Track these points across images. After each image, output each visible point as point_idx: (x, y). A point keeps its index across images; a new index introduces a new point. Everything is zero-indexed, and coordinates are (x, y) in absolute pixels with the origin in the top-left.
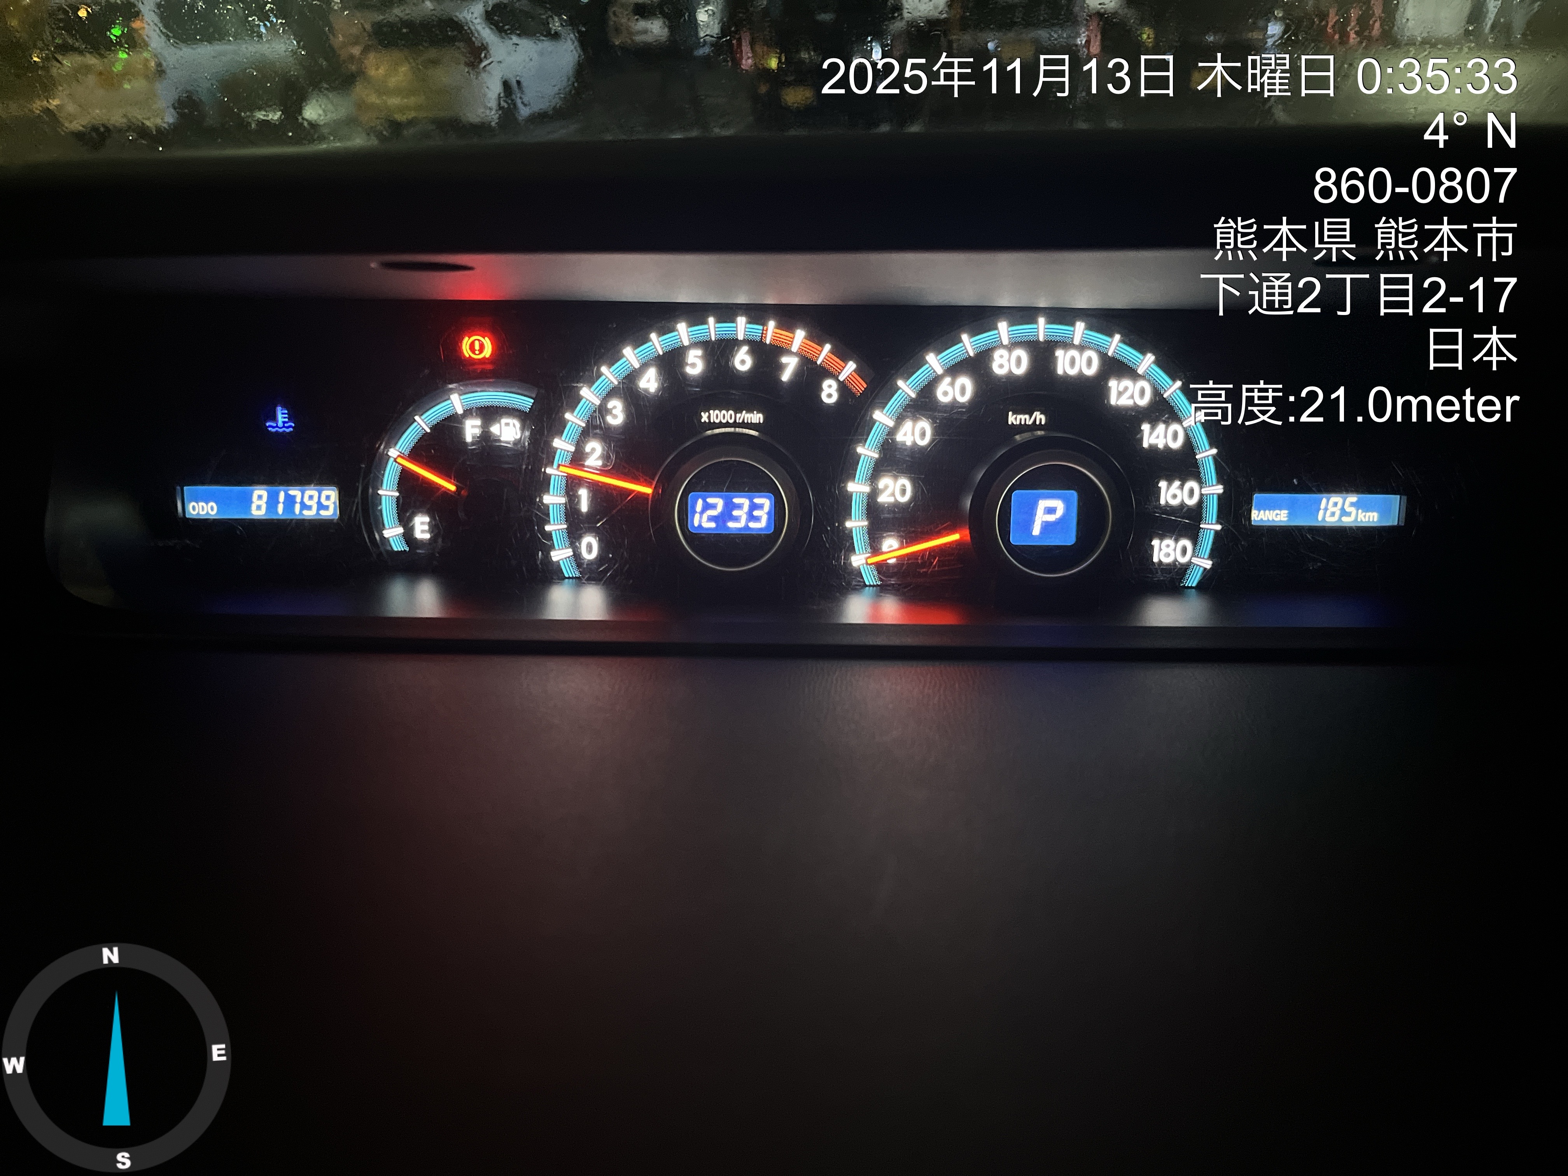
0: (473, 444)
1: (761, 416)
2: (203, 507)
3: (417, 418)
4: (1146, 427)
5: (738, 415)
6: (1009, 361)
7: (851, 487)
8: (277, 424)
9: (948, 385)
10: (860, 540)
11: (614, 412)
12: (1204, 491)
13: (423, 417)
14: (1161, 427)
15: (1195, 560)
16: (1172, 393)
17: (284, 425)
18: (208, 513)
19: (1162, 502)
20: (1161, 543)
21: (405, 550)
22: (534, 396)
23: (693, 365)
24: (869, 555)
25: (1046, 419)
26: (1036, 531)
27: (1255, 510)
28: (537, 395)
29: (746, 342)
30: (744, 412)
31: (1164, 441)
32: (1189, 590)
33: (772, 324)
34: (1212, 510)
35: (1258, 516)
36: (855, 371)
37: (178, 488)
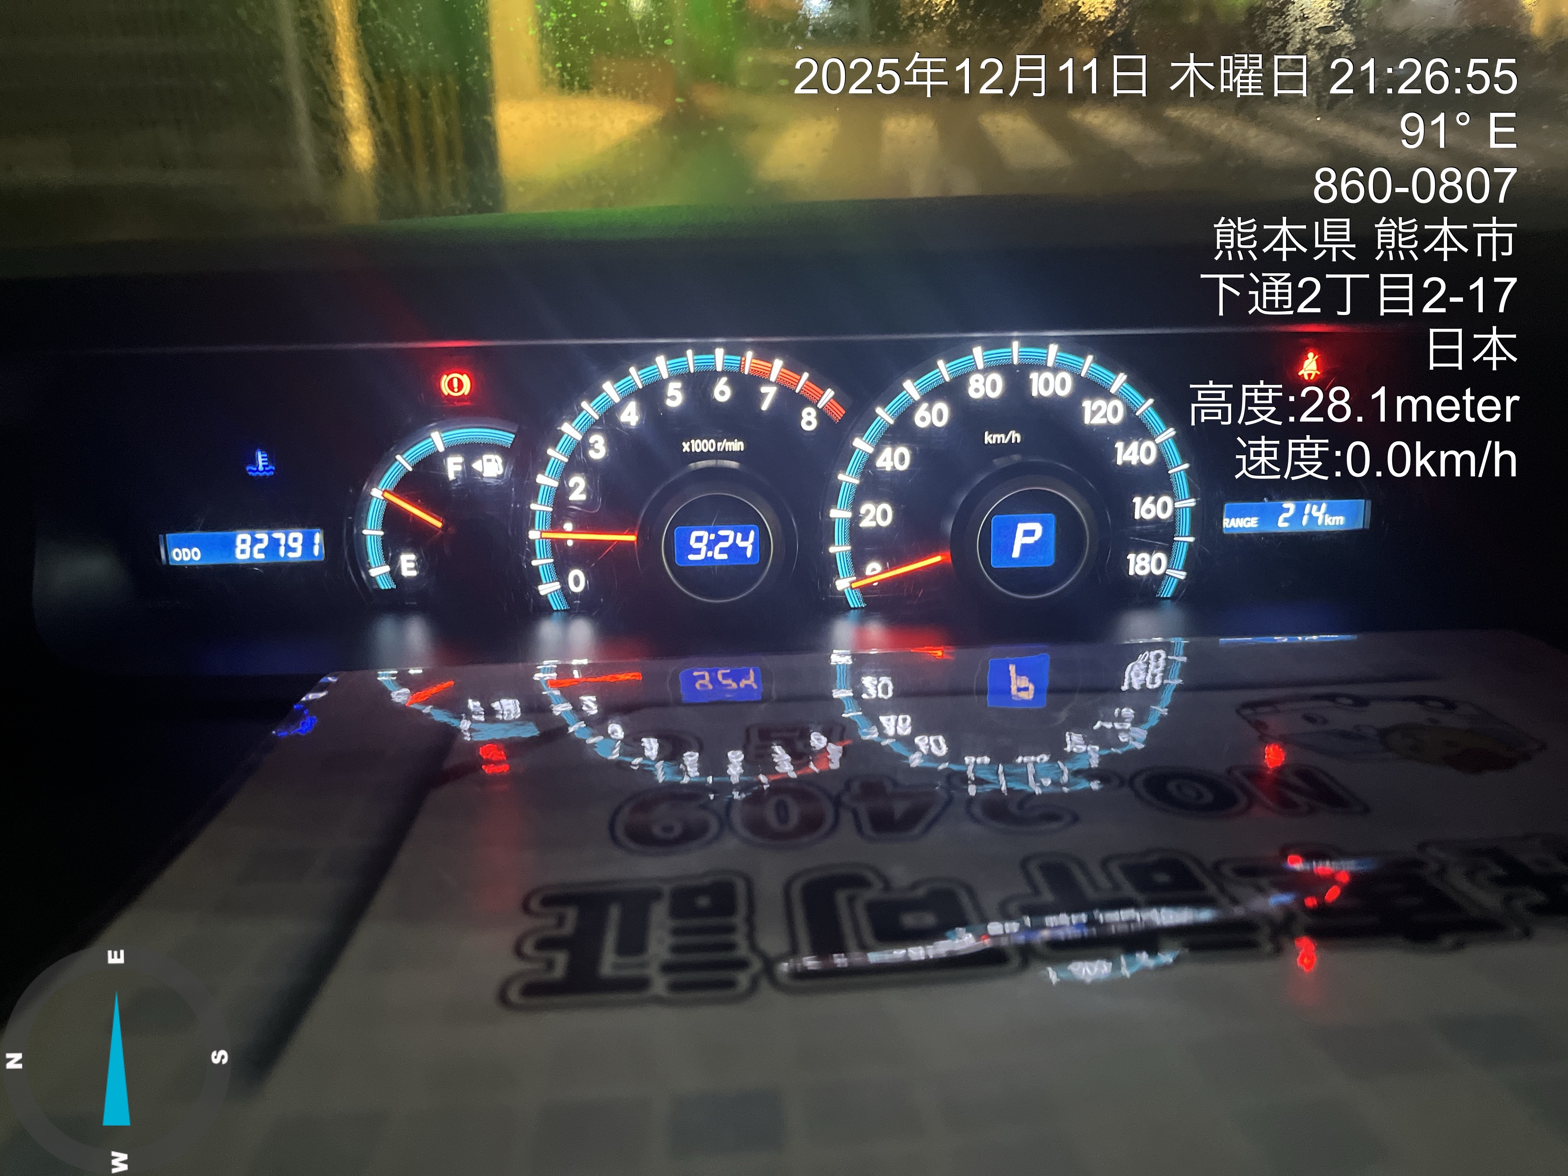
0: (454, 481)
1: (741, 443)
2: (186, 554)
3: (398, 457)
4: (1119, 445)
5: (719, 444)
6: (984, 384)
7: (834, 513)
8: (258, 468)
9: (926, 410)
10: (842, 565)
11: (596, 446)
12: (1177, 505)
13: (405, 456)
14: (1134, 445)
15: (1169, 572)
16: (1145, 411)
17: (264, 469)
18: (191, 559)
19: (1137, 517)
20: (1136, 557)
21: (392, 588)
22: (515, 431)
23: (673, 398)
24: (855, 578)
25: (1021, 439)
26: (1016, 554)
27: (1226, 517)
28: (518, 431)
29: (723, 373)
30: (725, 440)
31: (1137, 458)
32: (1165, 601)
33: (749, 354)
34: (1185, 524)
35: (1229, 524)
36: (833, 398)
37: (161, 536)
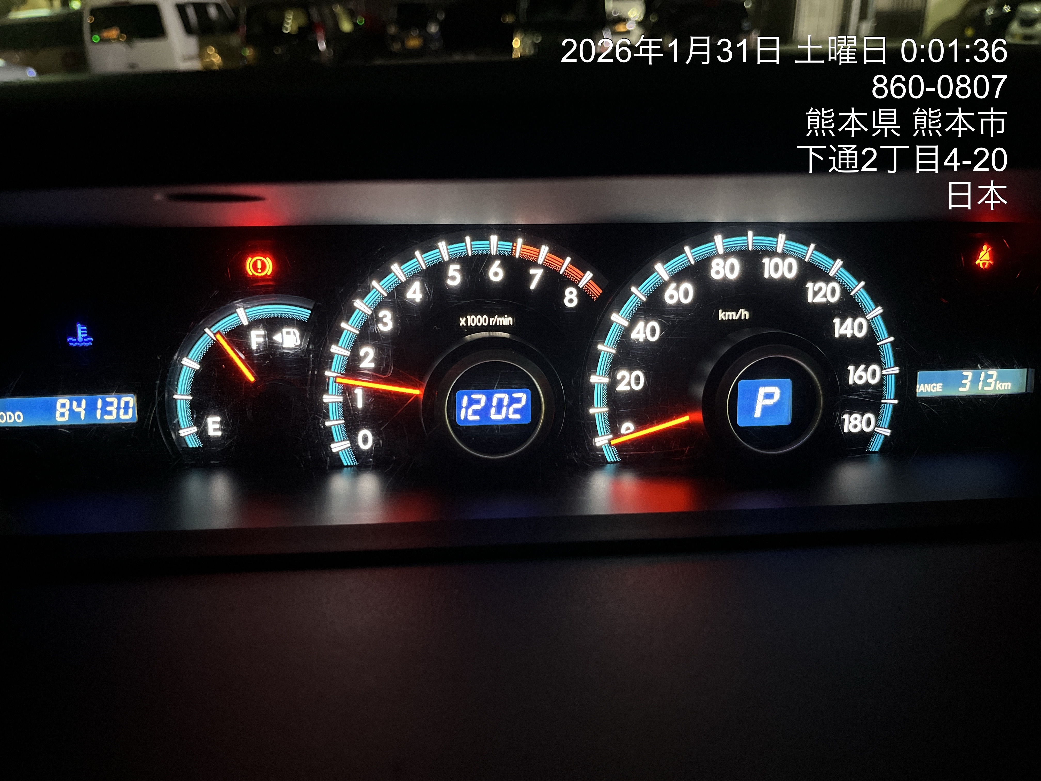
0: (259, 350)
1: (511, 319)
2: (10, 417)
3: (207, 330)
4: (837, 321)
5: (491, 319)
6: (724, 267)
7: (594, 379)
8: (77, 340)
9: (673, 289)
10: (601, 424)
11: (385, 320)
12: (884, 372)
13: (212, 329)
14: (849, 321)
15: (877, 430)
16: (857, 292)
17: (83, 340)
18: (15, 421)
19: (851, 382)
20: (850, 417)
21: (199, 447)
22: (311, 307)
23: (453, 278)
24: (611, 436)
25: (749, 316)
26: (758, 414)
27: (919, 383)
28: (315, 308)
29: (497, 257)
30: (497, 316)
31: (851, 332)
32: (873, 455)
33: (520, 241)
34: (890, 388)
35: (921, 389)
36: (592, 279)
